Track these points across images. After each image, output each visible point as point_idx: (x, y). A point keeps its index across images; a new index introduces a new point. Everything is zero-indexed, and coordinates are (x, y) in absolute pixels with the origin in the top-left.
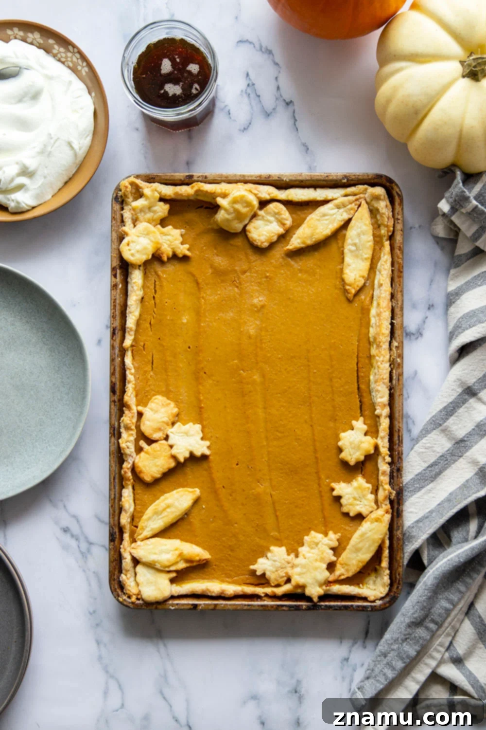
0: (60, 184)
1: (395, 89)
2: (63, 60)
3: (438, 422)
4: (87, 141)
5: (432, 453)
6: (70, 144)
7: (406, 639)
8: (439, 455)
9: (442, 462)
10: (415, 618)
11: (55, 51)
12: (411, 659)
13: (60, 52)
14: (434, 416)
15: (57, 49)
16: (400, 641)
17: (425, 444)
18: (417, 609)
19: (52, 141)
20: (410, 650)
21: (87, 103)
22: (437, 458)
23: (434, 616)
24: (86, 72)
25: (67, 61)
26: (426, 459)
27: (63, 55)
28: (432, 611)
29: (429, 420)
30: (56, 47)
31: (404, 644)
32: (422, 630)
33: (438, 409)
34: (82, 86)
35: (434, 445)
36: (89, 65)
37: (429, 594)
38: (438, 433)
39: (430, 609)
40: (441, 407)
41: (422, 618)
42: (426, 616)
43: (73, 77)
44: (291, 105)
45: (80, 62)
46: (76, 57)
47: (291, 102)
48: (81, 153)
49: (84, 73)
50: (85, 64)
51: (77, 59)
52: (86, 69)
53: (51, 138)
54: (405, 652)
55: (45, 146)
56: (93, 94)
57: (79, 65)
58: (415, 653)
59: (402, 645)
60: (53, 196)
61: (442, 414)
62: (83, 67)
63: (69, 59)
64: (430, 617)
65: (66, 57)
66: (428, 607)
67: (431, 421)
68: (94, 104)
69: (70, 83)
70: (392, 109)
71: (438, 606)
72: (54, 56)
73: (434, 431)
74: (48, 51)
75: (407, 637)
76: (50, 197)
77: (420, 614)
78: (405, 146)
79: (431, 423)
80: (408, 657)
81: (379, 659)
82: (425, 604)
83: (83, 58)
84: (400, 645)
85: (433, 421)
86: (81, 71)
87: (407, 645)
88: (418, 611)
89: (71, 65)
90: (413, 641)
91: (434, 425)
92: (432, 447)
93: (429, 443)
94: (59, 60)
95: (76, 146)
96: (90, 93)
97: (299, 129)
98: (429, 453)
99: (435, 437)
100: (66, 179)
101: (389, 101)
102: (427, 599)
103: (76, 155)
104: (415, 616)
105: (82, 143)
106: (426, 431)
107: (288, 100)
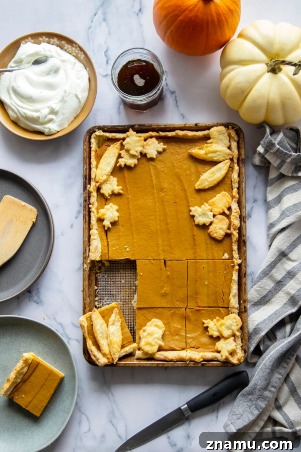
0: (72, 119)
1: (231, 80)
2: (70, 52)
3: (267, 273)
4: (86, 94)
5: (264, 290)
6: (77, 96)
7: (259, 398)
8: (268, 291)
9: (270, 294)
10: (262, 386)
11: (66, 48)
12: (263, 409)
13: (68, 48)
14: (264, 270)
15: (67, 46)
16: (256, 399)
17: (260, 285)
18: (262, 380)
19: (67, 94)
20: (261, 404)
21: (85, 74)
22: (267, 292)
23: (273, 383)
24: (83, 57)
25: (73, 52)
26: (261, 294)
27: (70, 49)
28: (271, 380)
29: (262, 272)
30: (66, 45)
31: (258, 401)
32: (267, 392)
33: (266, 266)
34: (81, 65)
35: (265, 286)
36: (85, 54)
37: (268, 371)
38: (267, 279)
39: (270, 380)
40: (268, 264)
41: (266, 385)
42: (268, 384)
43: (76, 61)
44: (174, 93)
45: (80, 52)
46: (77, 50)
47: (174, 92)
48: (83, 101)
49: (82, 58)
50: (82, 53)
51: (78, 50)
52: (83, 56)
53: (66, 93)
54: (259, 405)
55: (63, 97)
56: (88, 69)
57: (79, 54)
58: (265, 406)
59: (257, 401)
60: (68, 125)
61: (269, 268)
62: (81, 55)
63: (74, 51)
64: (271, 384)
65: (72, 50)
66: (269, 378)
67: (263, 272)
68: (89, 74)
69: (75, 63)
70: (229, 91)
71: (274, 377)
72: (66, 50)
73: (265, 278)
74: (62, 48)
75: (259, 397)
76: (67, 125)
77: (264, 383)
78: (237, 112)
79: (263, 274)
80: (261, 408)
81: (246, 409)
82: (266, 377)
83: (81, 49)
84: (256, 402)
85: (264, 272)
86: (80, 57)
87: (259, 401)
88: (263, 381)
89: (75, 54)
90: (263, 399)
91: (264, 274)
92: (264, 287)
93: (262, 285)
94: (68, 52)
95: (80, 97)
96: (86, 69)
97: (179, 107)
98: (262, 290)
99: (265, 281)
100: (75, 115)
101: (227, 87)
102: (267, 374)
103: (80, 102)
104: (262, 384)
105: (83, 95)
106: (260, 278)
107: (172, 91)
